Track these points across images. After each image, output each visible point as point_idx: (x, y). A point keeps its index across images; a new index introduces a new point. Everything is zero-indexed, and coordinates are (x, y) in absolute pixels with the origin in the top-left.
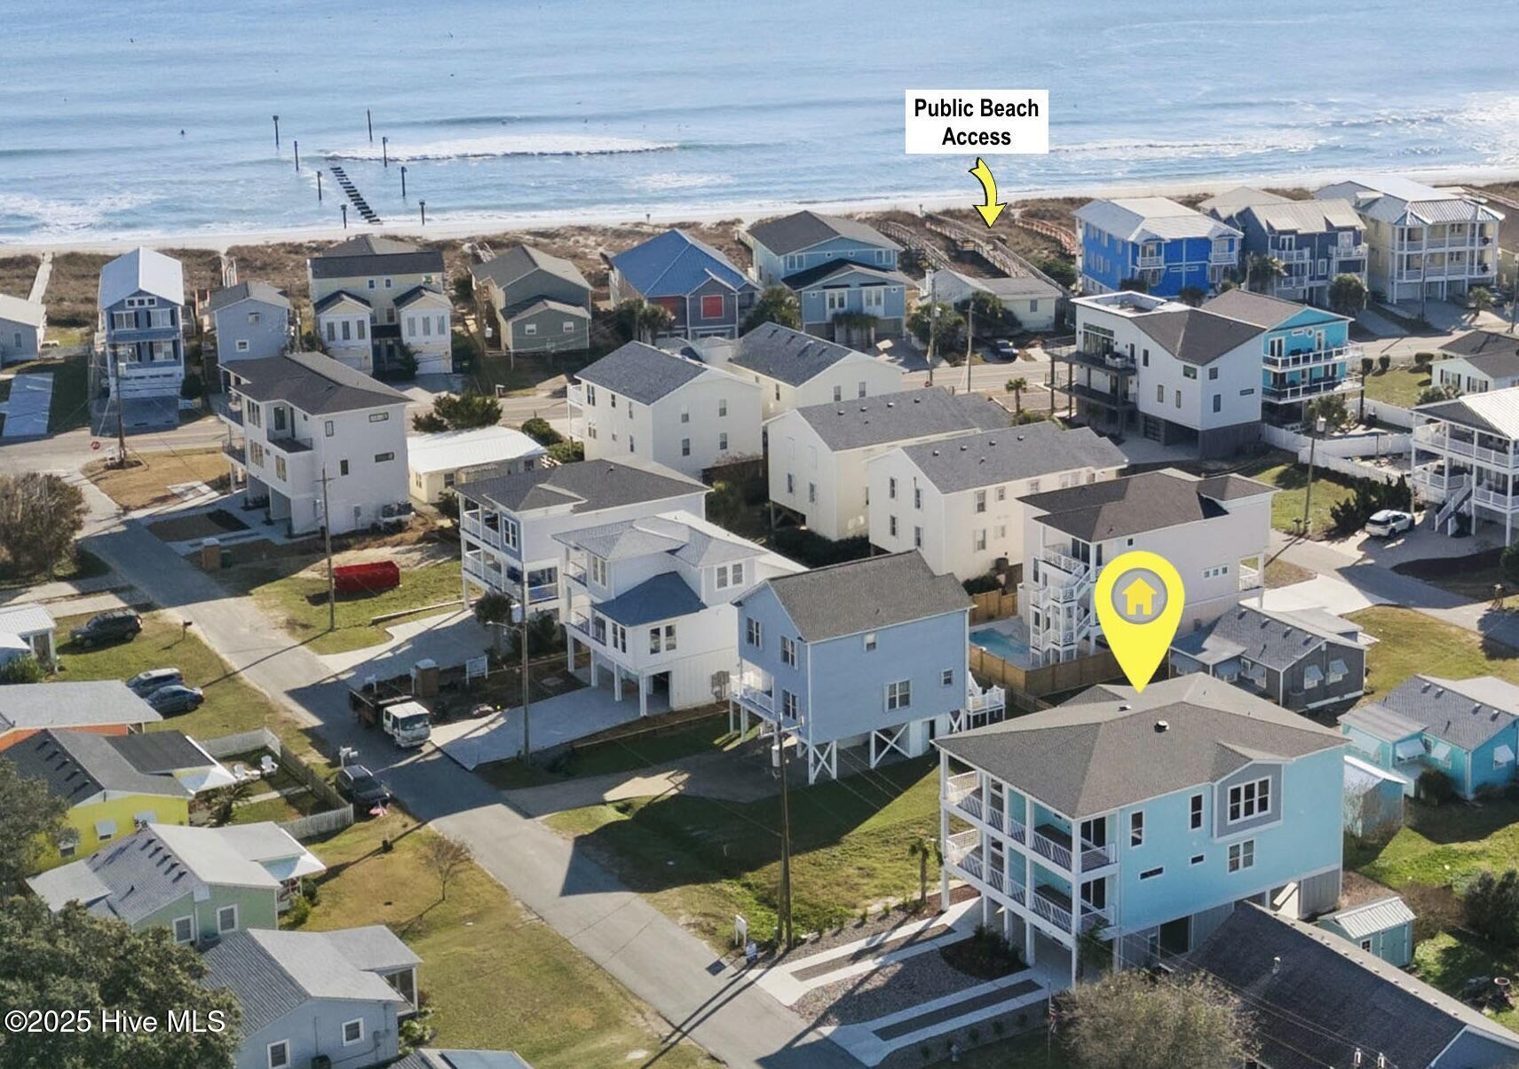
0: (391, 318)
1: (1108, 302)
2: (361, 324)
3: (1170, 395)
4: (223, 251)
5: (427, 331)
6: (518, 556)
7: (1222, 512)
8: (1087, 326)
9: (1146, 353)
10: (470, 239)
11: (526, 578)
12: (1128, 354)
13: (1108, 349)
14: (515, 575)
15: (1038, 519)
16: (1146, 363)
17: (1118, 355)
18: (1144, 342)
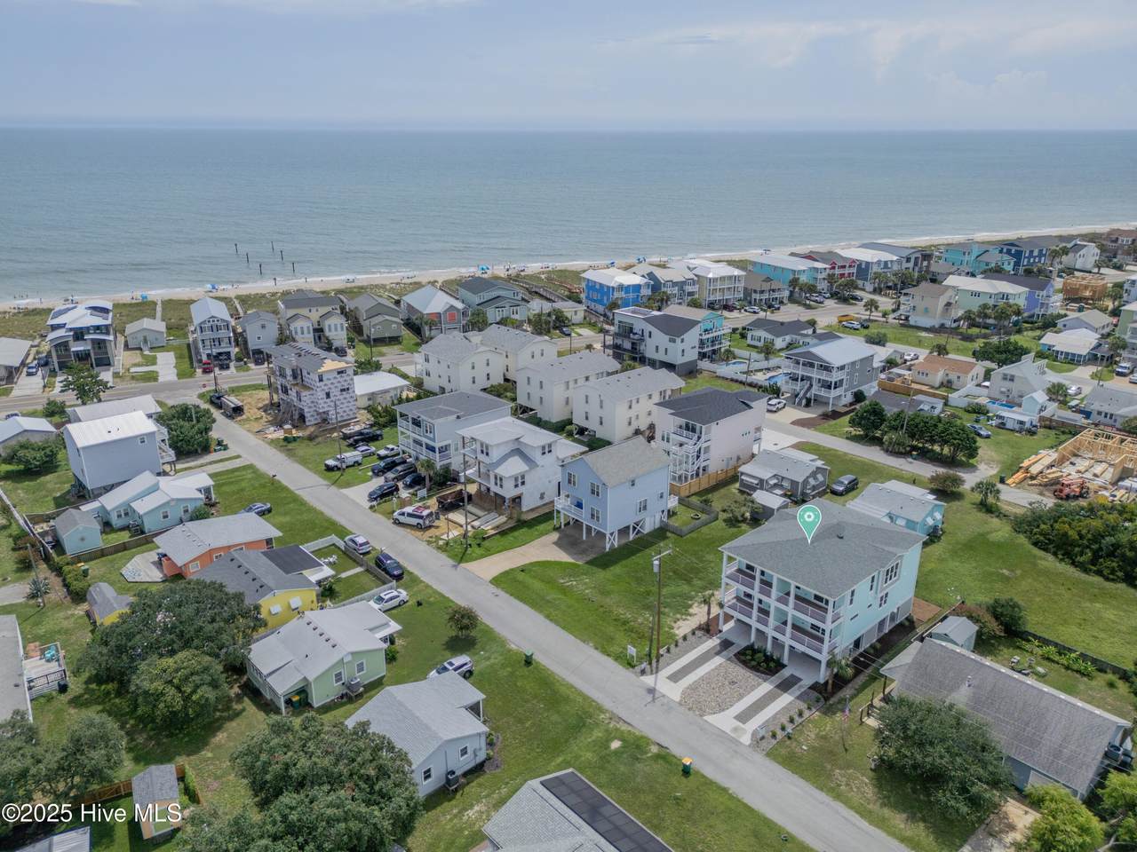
0: (319, 325)
1: (628, 311)
2: (308, 327)
3: (662, 350)
4: (233, 297)
5: (336, 329)
6: (434, 440)
7: (750, 407)
8: (620, 322)
9: (650, 333)
10: (333, 290)
11: (437, 450)
12: (640, 333)
13: (631, 330)
14: (432, 449)
15: (672, 414)
16: (650, 336)
17: (636, 334)
18: (649, 328)
